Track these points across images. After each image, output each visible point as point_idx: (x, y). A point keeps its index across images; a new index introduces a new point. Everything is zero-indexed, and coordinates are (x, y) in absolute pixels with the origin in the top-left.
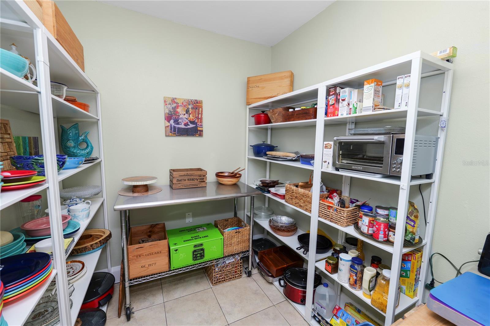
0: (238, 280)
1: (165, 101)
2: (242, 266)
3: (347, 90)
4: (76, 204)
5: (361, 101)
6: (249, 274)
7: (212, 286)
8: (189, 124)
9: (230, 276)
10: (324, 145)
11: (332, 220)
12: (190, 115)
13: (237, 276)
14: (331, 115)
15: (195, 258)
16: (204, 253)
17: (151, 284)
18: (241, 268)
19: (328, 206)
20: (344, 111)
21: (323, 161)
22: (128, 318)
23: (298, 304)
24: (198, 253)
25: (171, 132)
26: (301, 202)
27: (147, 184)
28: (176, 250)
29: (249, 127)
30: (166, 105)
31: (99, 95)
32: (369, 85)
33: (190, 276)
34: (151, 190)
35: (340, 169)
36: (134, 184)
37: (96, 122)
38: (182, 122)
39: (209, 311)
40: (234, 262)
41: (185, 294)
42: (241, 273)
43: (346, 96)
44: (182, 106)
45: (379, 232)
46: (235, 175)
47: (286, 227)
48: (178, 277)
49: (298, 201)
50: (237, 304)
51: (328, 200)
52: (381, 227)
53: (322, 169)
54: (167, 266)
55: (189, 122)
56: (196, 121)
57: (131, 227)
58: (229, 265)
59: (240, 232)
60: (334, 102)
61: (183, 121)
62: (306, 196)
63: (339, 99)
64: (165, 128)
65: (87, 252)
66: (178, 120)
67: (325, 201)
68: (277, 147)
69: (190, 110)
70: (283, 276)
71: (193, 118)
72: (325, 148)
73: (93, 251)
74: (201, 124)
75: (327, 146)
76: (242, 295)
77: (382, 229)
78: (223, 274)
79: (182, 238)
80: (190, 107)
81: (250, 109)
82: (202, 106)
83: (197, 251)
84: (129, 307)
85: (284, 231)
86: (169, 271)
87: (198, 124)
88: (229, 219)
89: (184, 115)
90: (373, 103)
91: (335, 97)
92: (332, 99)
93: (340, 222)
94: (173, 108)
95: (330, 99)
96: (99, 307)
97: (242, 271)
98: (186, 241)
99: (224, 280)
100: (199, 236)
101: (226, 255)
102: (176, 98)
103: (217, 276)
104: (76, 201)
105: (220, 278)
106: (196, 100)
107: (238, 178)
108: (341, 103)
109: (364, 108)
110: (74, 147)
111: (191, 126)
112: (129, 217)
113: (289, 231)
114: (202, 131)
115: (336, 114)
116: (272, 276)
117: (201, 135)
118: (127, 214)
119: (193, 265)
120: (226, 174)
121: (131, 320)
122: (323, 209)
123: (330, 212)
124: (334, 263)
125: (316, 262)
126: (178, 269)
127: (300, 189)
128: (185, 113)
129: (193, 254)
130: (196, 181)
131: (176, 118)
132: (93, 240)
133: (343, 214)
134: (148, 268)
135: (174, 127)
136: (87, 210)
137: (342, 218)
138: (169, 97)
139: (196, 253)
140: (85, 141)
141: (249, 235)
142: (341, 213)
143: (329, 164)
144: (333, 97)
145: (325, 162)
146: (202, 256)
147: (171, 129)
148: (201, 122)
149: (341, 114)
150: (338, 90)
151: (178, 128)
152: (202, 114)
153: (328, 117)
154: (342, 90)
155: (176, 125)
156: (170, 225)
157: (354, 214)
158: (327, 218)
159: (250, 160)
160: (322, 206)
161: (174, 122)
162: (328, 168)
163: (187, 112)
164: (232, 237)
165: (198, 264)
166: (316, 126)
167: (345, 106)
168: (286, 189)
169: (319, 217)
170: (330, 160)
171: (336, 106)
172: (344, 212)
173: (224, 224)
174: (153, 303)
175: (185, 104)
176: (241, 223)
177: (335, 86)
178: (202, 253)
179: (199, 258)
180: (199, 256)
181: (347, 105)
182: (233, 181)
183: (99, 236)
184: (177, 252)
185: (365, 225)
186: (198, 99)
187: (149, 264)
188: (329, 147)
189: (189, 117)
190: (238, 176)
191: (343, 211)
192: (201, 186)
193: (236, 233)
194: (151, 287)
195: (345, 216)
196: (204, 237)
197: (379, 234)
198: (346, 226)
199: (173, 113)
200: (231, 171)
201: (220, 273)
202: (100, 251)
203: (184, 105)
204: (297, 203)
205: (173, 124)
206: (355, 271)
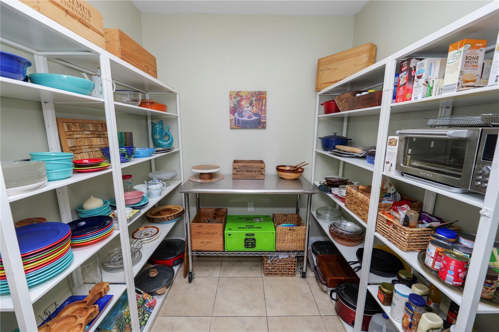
0: (290, 278)
1: (230, 96)
2: (296, 265)
3: (427, 61)
4: (156, 184)
5: (442, 76)
6: (304, 275)
7: (263, 276)
8: (253, 116)
9: (283, 272)
10: (389, 141)
11: (390, 238)
12: (254, 108)
13: (290, 273)
14: (400, 100)
15: (247, 246)
16: (255, 243)
17: (214, 259)
18: (295, 267)
19: (388, 221)
20: (419, 93)
21: (385, 162)
22: (190, 281)
23: (349, 324)
24: (250, 242)
25: (235, 125)
26: (359, 209)
27: (212, 172)
28: (230, 235)
29: (318, 116)
30: (231, 99)
31: (178, 95)
32: (456, 50)
33: (247, 261)
34: (215, 177)
35: (404, 174)
36: (201, 172)
37: (176, 118)
38: (245, 115)
39: (253, 297)
40: (288, 258)
41: (238, 276)
42: (295, 272)
43: (423, 71)
44: (246, 99)
45: (446, 270)
46: (297, 170)
47: (347, 235)
48: (237, 259)
49: (356, 208)
50: (281, 300)
51: (392, 212)
52: (451, 264)
53: (383, 171)
54: (222, 247)
55: (252, 114)
56: (260, 113)
57: (200, 207)
58: (282, 261)
59: (294, 230)
60: (405, 81)
61: (247, 114)
62: (365, 203)
63: (414, 76)
64: (230, 121)
65: (164, 222)
66: (242, 113)
67: (386, 213)
68: (351, 139)
69: (254, 102)
70: (335, 288)
71: (257, 110)
72: (389, 145)
73: (169, 222)
74: (264, 115)
75: (391, 141)
76: (290, 294)
77: (452, 268)
78: (275, 268)
79: (238, 225)
80: (254, 99)
81: (320, 95)
82: (266, 97)
83: (248, 239)
84: (191, 273)
85: (343, 239)
86: (223, 252)
87: (261, 115)
88: (289, 214)
89: (248, 107)
90: (459, 79)
91: (407, 74)
92: (404, 77)
93: (399, 243)
94: (237, 101)
95: (401, 78)
96: (173, 266)
97: (296, 270)
98: (240, 228)
99: (276, 274)
100: (253, 226)
101: (278, 250)
102: (240, 92)
103: (269, 268)
104: (156, 181)
105: (272, 270)
106: (260, 91)
107: (300, 173)
108: (416, 82)
109: (444, 87)
110: (160, 139)
111: (255, 118)
112: (199, 199)
113: (349, 240)
114: (265, 123)
115: (408, 97)
116: (326, 285)
117: (264, 127)
118: (198, 196)
119: (245, 252)
120: (288, 168)
121: (192, 283)
122: (382, 222)
123: (389, 228)
124: (389, 293)
125: (369, 284)
126: (231, 252)
127: (359, 193)
128: (249, 105)
129: (245, 242)
130: (254, 173)
131: (240, 110)
132: (171, 213)
133: (403, 233)
134: (206, 245)
135: (238, 120)
136: (159, 190)
137: (402, 239)
138: (233, 91)
139: (248, 241)
140: (167, 135)
141: (305, 234)
142: (402, 232)
143: (392, 166)
144: (405, 74)
145: (388, 163)
146: (254, 245)
147: (235, 122)
148: (265, 114)
149: (415, 98)
150: (413, 63)
151: (243, 121)
152: (265, 105)
153: (397, 102)
154: (419, 63)
155: (240, 118)
156: (233, 211)
157: (423, 237)
158: (385, 235)
159: (317, 154)
160: (380, 219)
161: (238, 115)
162: (390, 171)
163: (251, 104)
164: (286, 234)
165: (249, 252)
166: (379, 115)
167: (421, 86)
168: (347, 191)
169: (376, 231)
170: (394, 162)
171: (408, 86)
172: (405, 232)
173: (283, 219)
174: (211, 275)
175: (248, 96)
176: (300, 221)
177: (409, 58)
178: (254, 242)
179: (251, 246)
180: (251, 245)
181: (424, 84)
182: (294, 176)
183: (176, 211)
184: (230, 236)
185: (429, 256)
186: (262, 90)
187: (207, 241)
188: (394, 143)
189: (253, 109)
190: (300, 170)
191: (403, 231)
192: (258, 178)
193: (290, 230)
194: (214, 261)
195: (406, 237)
196: (258, 228)
197: (447, 273)
198: (408, 251)
199: (237, 106)
200: (294, 165)
201: (272, 265)
202: (174, 223)
203: (248, 98)
204: (356, 210)
205: (237, 117)
206: (411, 312)
